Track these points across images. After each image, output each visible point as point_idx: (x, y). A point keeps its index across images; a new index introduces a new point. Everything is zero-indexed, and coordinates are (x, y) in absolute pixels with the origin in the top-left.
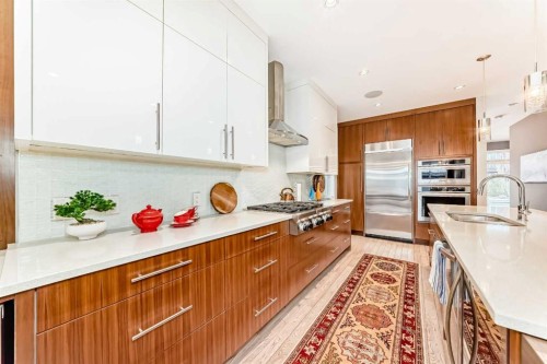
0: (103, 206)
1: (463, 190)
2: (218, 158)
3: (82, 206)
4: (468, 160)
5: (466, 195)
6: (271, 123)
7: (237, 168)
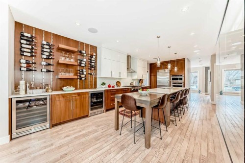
0: (105, 84)
1: (181, 83)
2: (118, 77)
3: (103, 84)
4: (183, 75)
5: (182, 85)
6: (128, 68)
7: (121, 79)
